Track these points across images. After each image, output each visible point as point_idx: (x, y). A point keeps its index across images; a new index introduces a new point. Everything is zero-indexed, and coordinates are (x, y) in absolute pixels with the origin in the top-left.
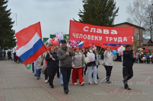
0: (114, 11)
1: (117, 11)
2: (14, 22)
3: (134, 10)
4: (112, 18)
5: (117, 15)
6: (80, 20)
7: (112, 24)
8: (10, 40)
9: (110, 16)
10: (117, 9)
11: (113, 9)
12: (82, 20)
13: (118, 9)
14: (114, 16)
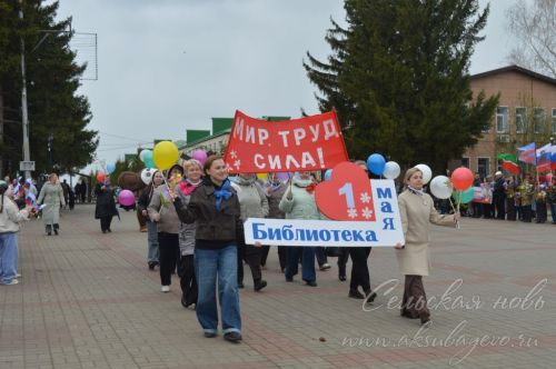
0: (472, 20)
1: (482, 20)
2: (84, 68)
3: (535, 21)
4: (460, 47)
5: (483, 38)
6: (332, 60)
7: (464, 73)
8: (72, 135)
9: (456, 40)
10: (481, 12)
11: (466, 12)
12: (339, 60)
13: (486, 11)
14: (471, 40)
